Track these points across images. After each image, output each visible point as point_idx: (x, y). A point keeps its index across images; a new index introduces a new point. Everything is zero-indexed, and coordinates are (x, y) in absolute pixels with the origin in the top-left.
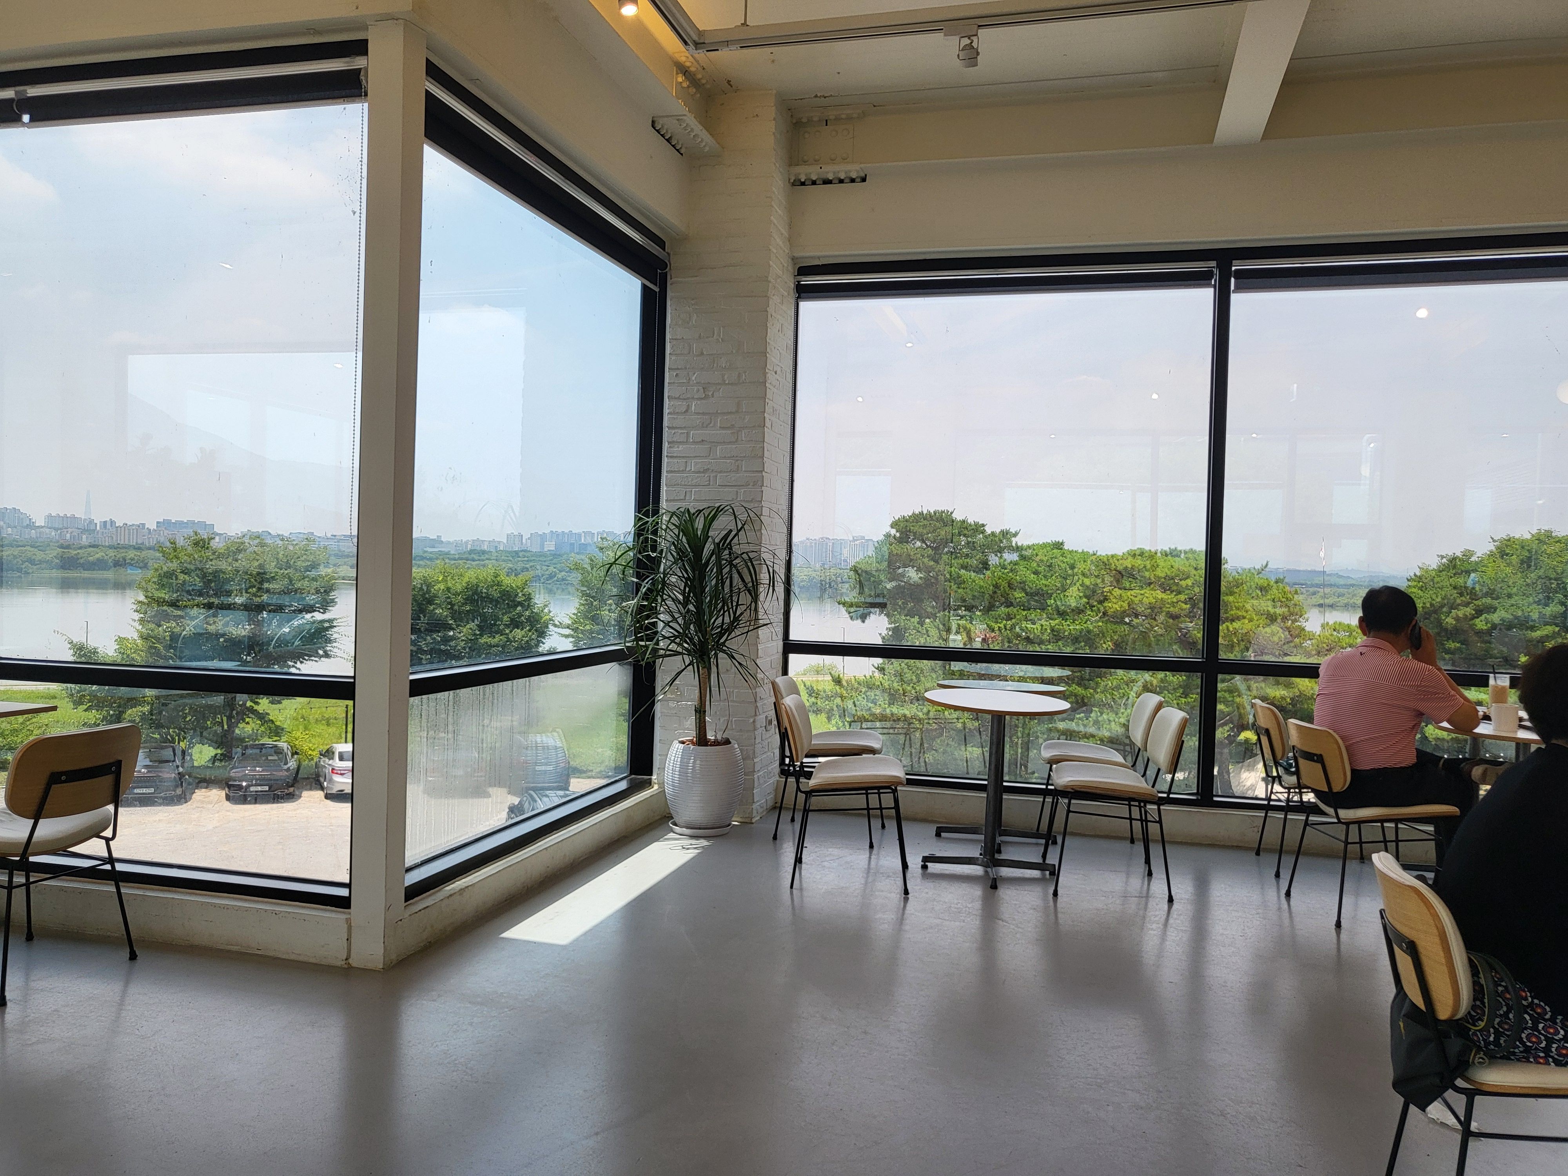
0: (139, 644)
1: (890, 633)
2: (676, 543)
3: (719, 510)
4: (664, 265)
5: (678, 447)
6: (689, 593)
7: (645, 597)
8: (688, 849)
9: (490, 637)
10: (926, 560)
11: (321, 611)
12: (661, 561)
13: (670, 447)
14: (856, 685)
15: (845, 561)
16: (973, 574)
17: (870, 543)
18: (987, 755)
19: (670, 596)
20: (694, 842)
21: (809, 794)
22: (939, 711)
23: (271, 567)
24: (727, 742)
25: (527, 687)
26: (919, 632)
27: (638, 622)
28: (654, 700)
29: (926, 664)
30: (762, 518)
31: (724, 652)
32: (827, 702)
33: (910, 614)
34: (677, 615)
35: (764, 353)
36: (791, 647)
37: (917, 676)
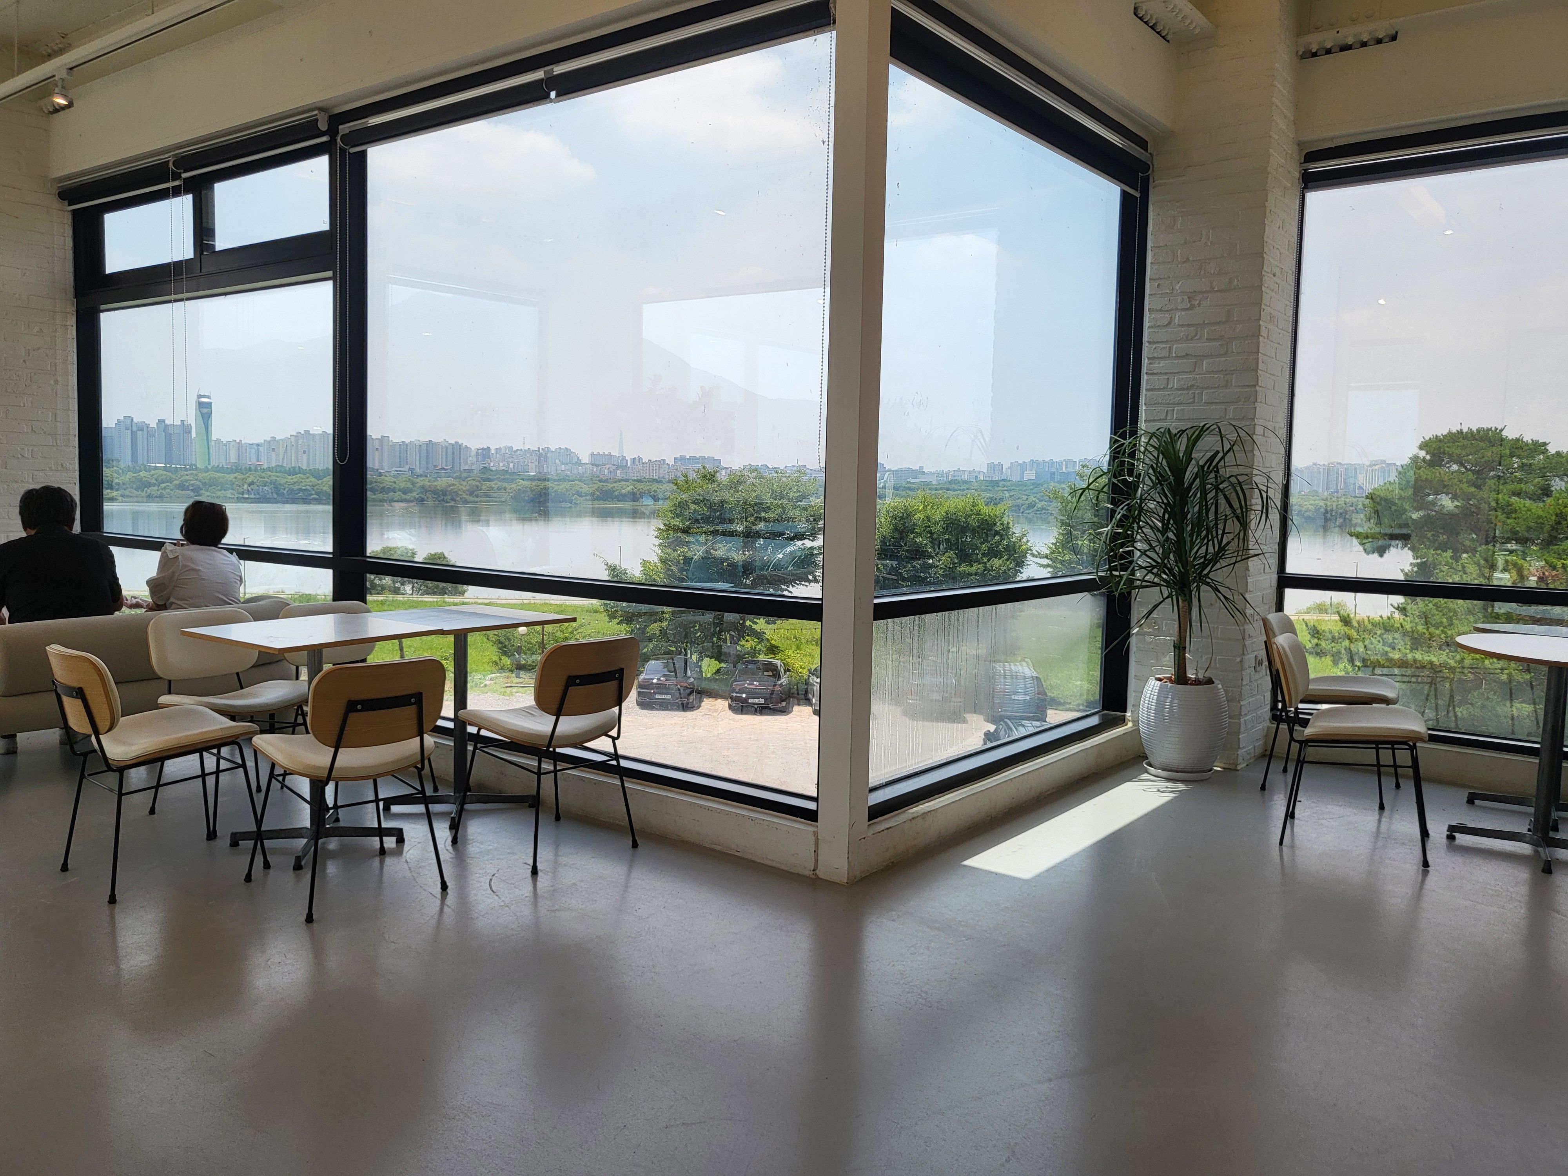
0: (659, 567)
1: (1415, 569)
2: (1155, 466)
3: (1203, 430)
4: (1145, 167)
5: (1159, 363)
6: (1168, 521)
7: (1120, 524)
8: (1163, 792)
9: (967, 565)
10: (1464, 486)
11: (811, 538)
12: (1138, 487)
13: (1150, 364)
14: (1370, 627)
15: (1360, 488)
16: (1528, 502)
17: (1393, 469)
18: (1541, 714)
19: (1147, 523)
20: (1169, 785)
21: (1305, 743)
22: (1476, 659)
23: (767, 498)
24: (1210, 681)
25: (994, 614)
26: (1453, 568)
27: (1112, 550)
28: (1129, 633)
29: (1460, 604)
30: (1255, 437)
31: (1208, 584)
32: (1333, 644)
33: (1443, 547)
34: (1154, 544)
35: (1260, 254)
36: (1287, 581)
37: (1450, 619)
